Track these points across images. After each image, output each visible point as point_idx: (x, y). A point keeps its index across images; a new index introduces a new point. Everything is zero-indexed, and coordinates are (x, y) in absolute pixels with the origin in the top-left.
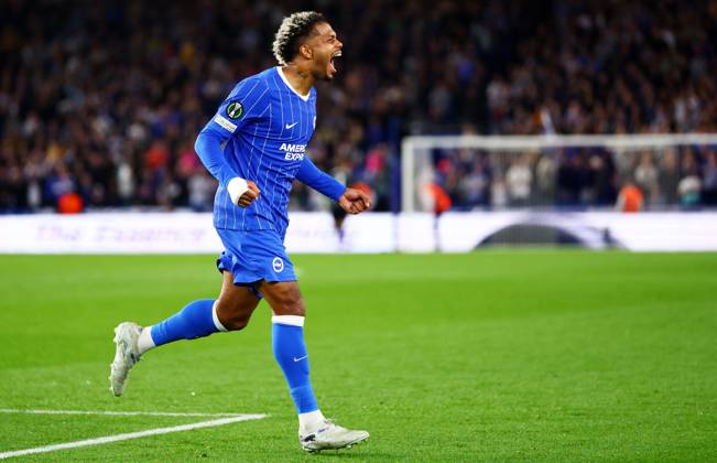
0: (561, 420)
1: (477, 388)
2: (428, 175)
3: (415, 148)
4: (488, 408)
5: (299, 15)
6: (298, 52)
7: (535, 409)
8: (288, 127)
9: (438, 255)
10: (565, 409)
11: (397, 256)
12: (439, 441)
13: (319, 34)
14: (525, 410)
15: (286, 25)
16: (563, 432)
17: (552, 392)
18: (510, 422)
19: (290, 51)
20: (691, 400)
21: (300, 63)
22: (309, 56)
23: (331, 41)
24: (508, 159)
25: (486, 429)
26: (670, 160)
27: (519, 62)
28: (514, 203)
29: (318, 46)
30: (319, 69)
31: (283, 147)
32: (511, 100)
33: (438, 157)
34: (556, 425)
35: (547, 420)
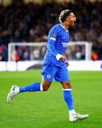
0: (46, 112)
1: (26, 104)
2: (14, 52)
3: (11, 46)
4: (28, 109)
5: (66, 10)
6: (66, 20)
7: (40, 109)
8: (64, 38)
9: (17, 72)
10: (47, 109)
11: (7, 72)
12: (16, 117)
13: (71, 15)
14: (38, 109)
15: (63, 13)
16: (47, 114)
17: (44, 105)
18: (34, 112)
19: (63, 20)
20: (78, 107)
21: (66, 22)
22: (68, 21)
23: (74, 17)
24: (34, 48)
25: (28, 114)
26: (73, 49)
27: (37, 24)
28: (36, 59)
29: (70, 18)
30: (71, 24)
31: (63, 43)
32: (35, 34)
33: (17, 48)
34: (45, 113)
35: (43, 112)
